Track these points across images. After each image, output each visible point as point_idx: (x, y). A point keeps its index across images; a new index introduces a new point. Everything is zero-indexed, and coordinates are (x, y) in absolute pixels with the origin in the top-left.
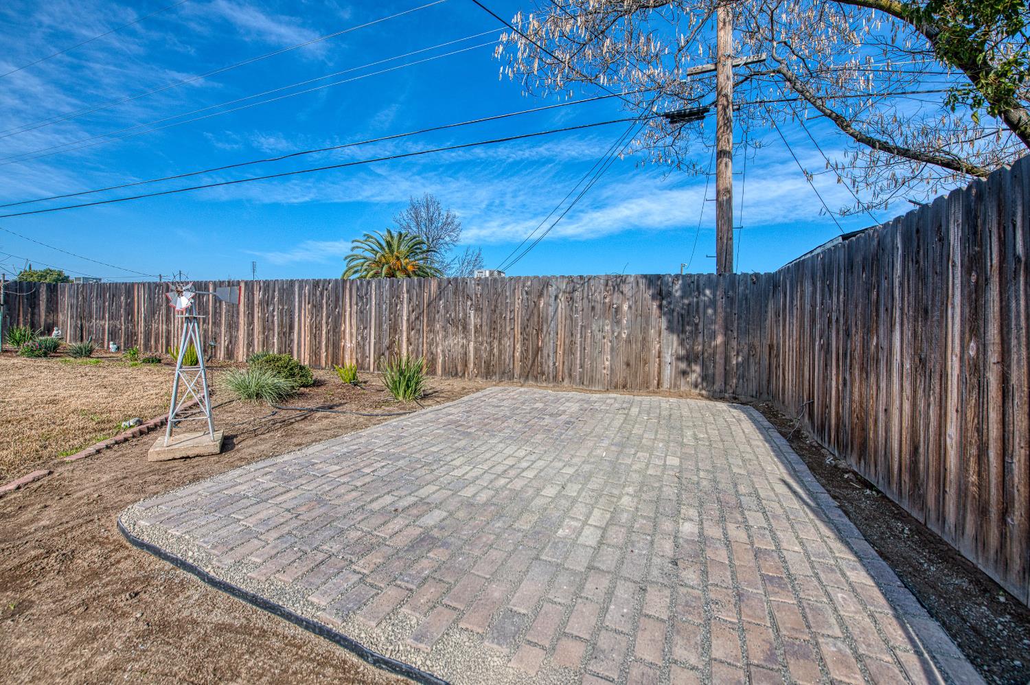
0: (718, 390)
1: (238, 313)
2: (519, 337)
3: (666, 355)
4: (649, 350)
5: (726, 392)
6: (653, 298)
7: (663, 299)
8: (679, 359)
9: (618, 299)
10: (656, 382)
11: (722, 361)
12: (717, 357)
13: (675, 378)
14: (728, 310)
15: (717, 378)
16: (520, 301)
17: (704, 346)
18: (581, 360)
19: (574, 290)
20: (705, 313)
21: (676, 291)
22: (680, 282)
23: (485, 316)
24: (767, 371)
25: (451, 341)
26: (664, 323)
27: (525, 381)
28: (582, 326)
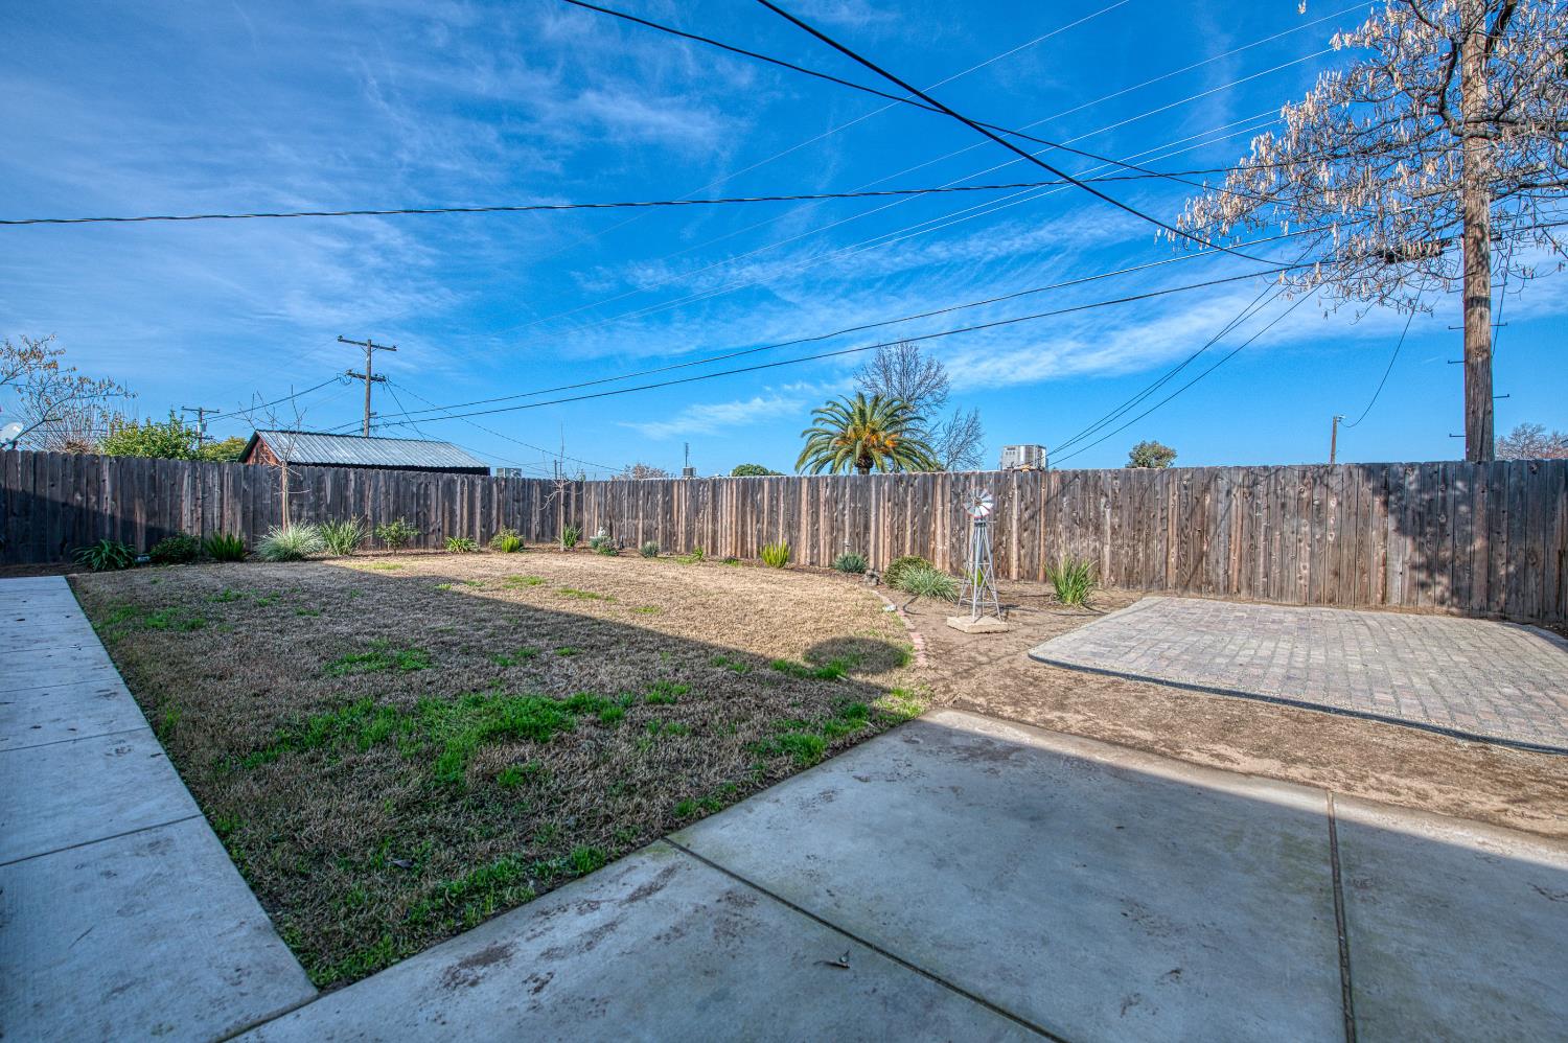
0: (1478, 608)
1: (800, 512)
2: (1174, 539)
3: (1394, 563)
4: (1369, 557)
5: (1489, 609)
6: (1375, 492)
7: (1390, 493)
8: (1415, 567)
9: (1321, 493)
10: (1379, 596)
11: (1484, 572)
12: (1475, 565)
13: (1410, 591)
14: (1493, 506)
15: (1475, 591)
16: (1176, 498)
17: (1454, 553)
18: (1265, 567)
19: (1255, 483)
20: (1455, 510)
21: (1410, 484)
22: (1417, 472)
23: (1126, 514)
24: (1556, 584)
25: (1077, 544)
26: (1391, 523)
27: (1182, 592)
28: (1266, 527)
